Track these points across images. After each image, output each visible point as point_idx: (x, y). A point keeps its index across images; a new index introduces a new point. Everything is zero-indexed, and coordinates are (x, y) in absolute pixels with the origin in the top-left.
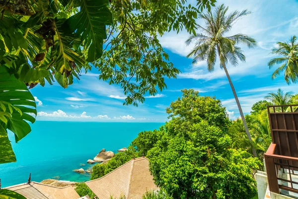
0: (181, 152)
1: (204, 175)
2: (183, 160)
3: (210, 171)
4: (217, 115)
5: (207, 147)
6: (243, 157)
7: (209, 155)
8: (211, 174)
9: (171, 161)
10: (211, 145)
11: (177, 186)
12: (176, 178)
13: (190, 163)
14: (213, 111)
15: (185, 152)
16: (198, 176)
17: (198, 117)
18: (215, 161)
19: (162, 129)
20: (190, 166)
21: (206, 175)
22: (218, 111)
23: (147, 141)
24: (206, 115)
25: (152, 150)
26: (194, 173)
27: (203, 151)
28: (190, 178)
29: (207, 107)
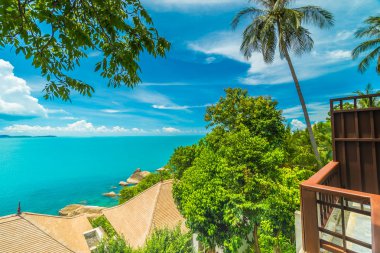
0: (213, 173)
1: (238, 206)
2: (214, 185)
3: (247, 199)
4: (268, 121)
5: (244, 166)
6: (300, 179)
7: (246, 177)
8: (248, 205)
9: (199, 186)
10: (251, 164)
11: (203, 219)
12: (202, 208)
13: (222, 189)
14: (263, 115)
15: (219, 173)
16: (231, 206)
17: (241, 125)
18: (254, 186)
19: (201, 143)
20: (222, 192)
21: (241, 206)
22: (270, 117)
23: (184, 159)
24: (254, 122)
25: (190, 169)
26: (226, 202)
27: (240, 172)
28: (222, 207)
29: (256, 111)
